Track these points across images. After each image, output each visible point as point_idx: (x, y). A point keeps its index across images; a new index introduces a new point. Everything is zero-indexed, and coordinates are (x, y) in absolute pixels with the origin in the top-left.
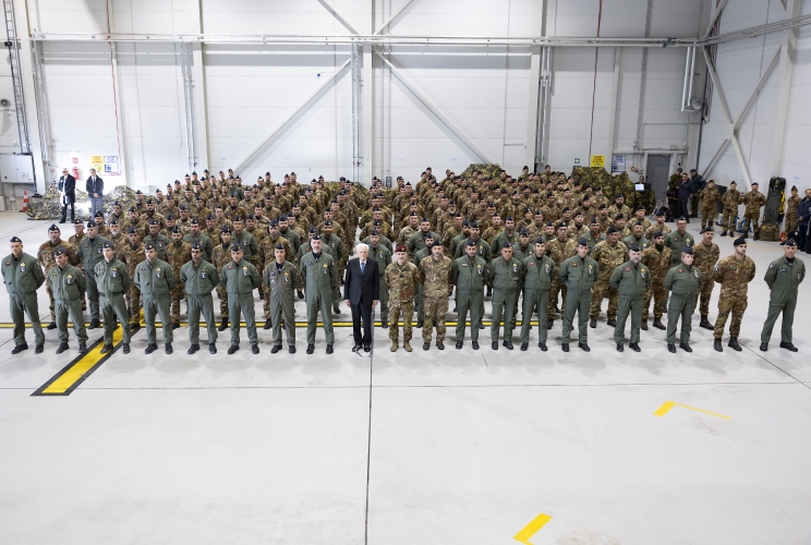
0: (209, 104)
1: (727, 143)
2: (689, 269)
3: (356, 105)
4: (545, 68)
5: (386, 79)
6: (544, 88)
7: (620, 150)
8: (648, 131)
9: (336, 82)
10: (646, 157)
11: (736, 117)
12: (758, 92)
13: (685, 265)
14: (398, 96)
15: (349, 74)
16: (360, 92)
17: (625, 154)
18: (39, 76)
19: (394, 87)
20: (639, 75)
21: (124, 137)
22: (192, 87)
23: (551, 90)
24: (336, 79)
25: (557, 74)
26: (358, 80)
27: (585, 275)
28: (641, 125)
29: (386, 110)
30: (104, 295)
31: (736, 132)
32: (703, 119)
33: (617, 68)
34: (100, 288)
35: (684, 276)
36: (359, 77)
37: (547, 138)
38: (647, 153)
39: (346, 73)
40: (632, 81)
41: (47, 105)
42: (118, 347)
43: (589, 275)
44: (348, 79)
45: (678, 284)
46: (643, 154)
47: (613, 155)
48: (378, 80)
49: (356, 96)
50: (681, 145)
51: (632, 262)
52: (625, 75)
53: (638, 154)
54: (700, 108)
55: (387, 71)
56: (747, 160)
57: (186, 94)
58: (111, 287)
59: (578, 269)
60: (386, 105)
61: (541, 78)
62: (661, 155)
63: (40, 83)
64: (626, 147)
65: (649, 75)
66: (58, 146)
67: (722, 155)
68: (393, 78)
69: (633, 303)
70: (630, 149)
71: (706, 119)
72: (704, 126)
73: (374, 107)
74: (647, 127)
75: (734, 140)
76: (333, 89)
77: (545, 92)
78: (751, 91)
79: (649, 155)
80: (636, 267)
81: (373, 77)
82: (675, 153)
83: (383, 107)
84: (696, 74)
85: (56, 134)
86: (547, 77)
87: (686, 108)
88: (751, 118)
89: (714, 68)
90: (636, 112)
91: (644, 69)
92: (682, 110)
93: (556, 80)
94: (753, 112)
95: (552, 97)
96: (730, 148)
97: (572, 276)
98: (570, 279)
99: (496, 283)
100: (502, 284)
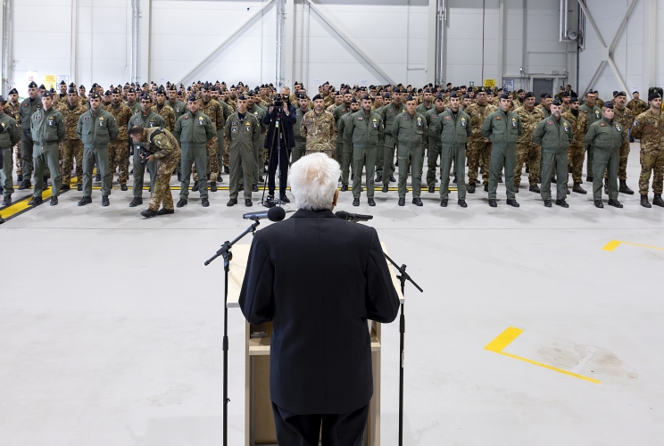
0: (152, 32)
1: (604, 65)
2: (611, 122)
3: (279, 34)
4: (441, 5)
5: (306, 13)
6: (441, 22)
7: (508, 74)
8: (531, 58)
9: (263, 15)
10: (532, 80)
11: (609, 42)
12: (627, 19)
13: (606, 120)
14: (316, 26)
15: (275, 8)
16: (283, 23)
17: (513, 79)
18: (8, 6)
19: (312, 19)
20: (521, 11)
21: (76, 59)
22: (139, 17)
23: (447, 23)
24: (263, 12)
25: (451, 10)
26: (282, 13)
27: (509, 127)
28: (525, 54)
29: (305, 39)
30: (38, 144)
31: (611, 55)
32: (579, 47)
33: (502, 5)
34: (34, 137)
35: (607, 129)
36: (283, 10)
37: (445, 64)
38: (532, 77)
39: (271, 7)
40: (515, 16)
41: (13, 32)
42: (46, 200)
43: (514, 128)
44: (274, 11)
45: (602, 137)
46: (529, 78)
47: (503, 78)
48: (299, 14)
49: (279, 26)
50: (562, 71)
51: (554, 116)
52: (509, 11)
53: (524, 78)
54: (575, 38)
55: (307, 6)
56: (624, 78)
57: (133, 23)
58: (47, 135)
59: (503, 122)
60: (305, 34)
61: (438, 13)
62: (544, 79)
63: (8, 12)
64: (513, 72)
65: (530, 12)
66: (17, 66)
67: (600, 76)
68: (312, 12)
69: (558, 157)
70: (518, 74)
71: (582, 47)
72: (580, 54)
73: (295, 37)
74: (530, 55)
75: (610, 61)
76: (260, 20)
77: (441, 25)
78: (620, 20)
79: (534, 79)
80: (558, 121)
81: (295, 11)
82: (557, 77)
83: (302, 37)
84: (569, 11)
85: (17, 56)
86: (443, 13)
87: (563, 39)
88: (623, 41)
89: (586, 6)
90: (521, 43)
91: (525, 6)
92: (560, 40)
93: (451, 15)
94: (625, 35)
95: (448, 29)
96: (607, 68)
97: (496, 129)
98: (494, 132)
99: (401, 137)
100: (407, 138)
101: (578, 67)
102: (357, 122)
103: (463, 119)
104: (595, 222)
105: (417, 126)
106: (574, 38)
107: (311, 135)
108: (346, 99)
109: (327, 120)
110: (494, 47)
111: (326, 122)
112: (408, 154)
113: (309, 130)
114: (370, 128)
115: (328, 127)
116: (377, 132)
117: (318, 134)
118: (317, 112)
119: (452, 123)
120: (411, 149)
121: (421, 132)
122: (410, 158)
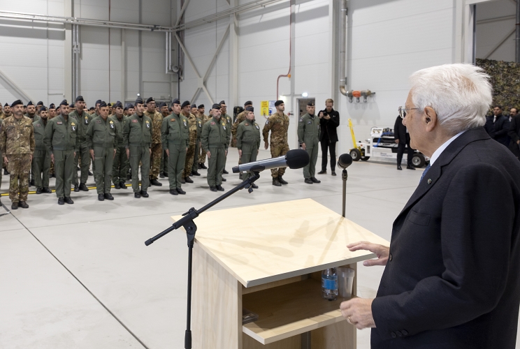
1: (201, 90)
2: (252, 122)
4: (76, 40)
6: (75, 54)
7: (129, 98)
8: (146, 86)
11: (203, 73)
12: (216, 57)
13: (249, 120)
20: (137, 49)
23: (80, 56)
25: (84, 45)
27: (182, 127)
28: (141, 83)
31: (205, 83)
32: (179, 78)
33: (123, 43)
35: (250, 128)
37: (79, 90)
40: (133, 53)
43: (186, 128)
45: (247, 134)
50: (167, 96)
51: (216, 118)
52: (129, 48)
56: (214, 100)
59: (177, 123)
61: (73, 47)
64: (133, 97)
65: (144, 49)
67: (196, 99)
71: (182, 78)
72: (181, 83)
74: (145, 84)
75: (204, 88)
77: (76, 57)
78: (211, 57)
80: (218, 122)
84: (172, 50)
86: (77, 46)
87: (169, 71)
88: (213, 73)
89: (184, 46)
90: (138, 74)
91: (140, 45)
92: (167, 72)
93: (83, 49)
94: (214, 69)
95: (81, 61)
96: (202, 93)
97: (172, 129)
98: (171, 131)
99: (96, 139)
100: (102, 140)
101: (179, 94)
102: (57, 126)
103: (147, 122)
104: (253, 198)
105: (111, 128)
106: (176, 71)
107: (13, 140)
108: (30, 110)
109: (27, 124)
110: (117, 76)
111: (27, 126)
112: (104, 154)
113: (10, 135)
114: (69, 131)
115: (29, 132)
116: (75, 136)
117: (21, 137)
118: (17, 117)
119: (139, 125)
120: (106, 148)
121: (114, 134)
122: (105, 157)
